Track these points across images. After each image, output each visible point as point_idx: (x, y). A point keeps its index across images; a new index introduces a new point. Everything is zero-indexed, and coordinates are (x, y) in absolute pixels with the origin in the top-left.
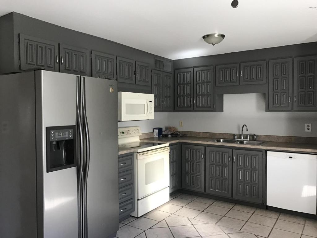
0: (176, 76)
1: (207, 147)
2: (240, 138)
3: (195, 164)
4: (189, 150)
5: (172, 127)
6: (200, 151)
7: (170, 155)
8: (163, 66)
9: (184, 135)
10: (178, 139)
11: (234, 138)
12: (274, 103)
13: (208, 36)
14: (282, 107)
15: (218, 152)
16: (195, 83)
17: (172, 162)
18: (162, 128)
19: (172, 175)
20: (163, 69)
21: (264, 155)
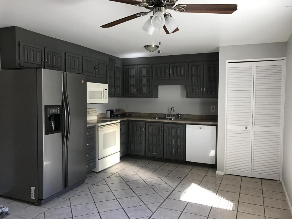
0: (124, 71)
1: (147, 123)
2: (170, 116)
3: (138, 135)
4: (134, 125)
5: (121, 109)
6: (142, 126)
7: (120, 129)
8: (115, 63)
9: (130, 115)
10: (125, 118)
11: (166, 117)
12: (192, 92)
13: (148, 46)
14: (196, 95)
15: (154, 126)
16: (138, 77)
17: (122, 134)
18: (113, 110)
19: (122, 144)
20: (115, 65)
21: (185, 127)
